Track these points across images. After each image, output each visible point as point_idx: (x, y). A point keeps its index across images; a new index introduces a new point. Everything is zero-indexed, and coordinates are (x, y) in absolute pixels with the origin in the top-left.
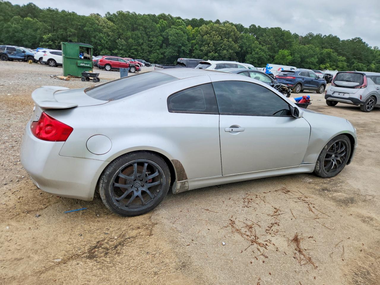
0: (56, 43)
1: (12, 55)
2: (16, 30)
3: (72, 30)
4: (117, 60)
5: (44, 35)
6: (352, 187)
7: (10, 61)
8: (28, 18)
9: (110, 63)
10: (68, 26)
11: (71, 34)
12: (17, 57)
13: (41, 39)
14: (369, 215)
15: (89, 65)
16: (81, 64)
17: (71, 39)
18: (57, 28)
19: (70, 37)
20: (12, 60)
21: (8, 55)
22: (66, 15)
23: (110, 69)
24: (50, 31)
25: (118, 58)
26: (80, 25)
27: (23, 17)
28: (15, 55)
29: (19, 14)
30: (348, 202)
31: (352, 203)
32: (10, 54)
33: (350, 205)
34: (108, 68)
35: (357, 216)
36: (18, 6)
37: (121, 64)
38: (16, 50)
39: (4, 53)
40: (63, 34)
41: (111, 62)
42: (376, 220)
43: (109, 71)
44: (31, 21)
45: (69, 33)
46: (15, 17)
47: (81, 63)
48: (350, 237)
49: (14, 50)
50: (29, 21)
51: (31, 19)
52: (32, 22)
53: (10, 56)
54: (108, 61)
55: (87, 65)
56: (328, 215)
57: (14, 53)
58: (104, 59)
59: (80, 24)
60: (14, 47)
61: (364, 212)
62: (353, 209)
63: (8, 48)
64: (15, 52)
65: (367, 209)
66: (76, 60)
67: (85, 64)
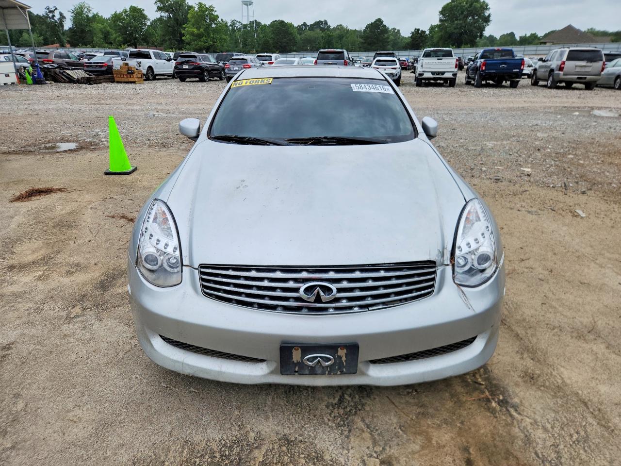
6: (115, 319)
14: (72, 278)
30: (107, 280)
31: (102, 282)
33: (103, 278)
35: (87, 267)
42: (62, 276)
48: (89, 243)
56: (121, 250)
61: (80, 278)
62: (95, 274)
65: (77, 286)
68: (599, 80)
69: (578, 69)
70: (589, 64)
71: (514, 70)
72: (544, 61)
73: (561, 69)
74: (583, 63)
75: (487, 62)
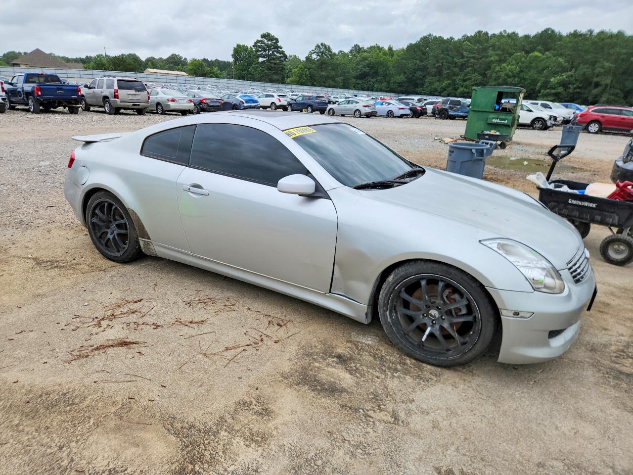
0: (569, 88)
1: (454, 111)
2: (510, 73)
3: (607, 64)
4: (620, 112)
5: (552, 77)
7: (451, 119)
8: (536, 53)
9: (601, 119)
10: (601, 58)
11: (602, 70)
12: (458, 114)
13: (545, 85)
15: (506, 122)
16: (493, 120)
17: (600, 80)
18: (579, 64)
19: (597, 76)
20: (453, 118)
21: (450, 111)
22: (603, 40)
23: (597, 129)
24: (564, 70)
25: (622, 108)
26: (625, 54)
27: (527, 52)
28: (457, 110)
29: (523, 50)
32: (451, 110)
34: (594, 128)
36: (527, 37)
37: (626, 121)
38: (462, 103)
39: (444, 109)
40: (586, 73)
41: (603, 117)
43: (594, 135)
44: (540, 57)
45: (597, 70)
46: (516, 54)
47: (493, 118)
49: (459, 103)
50: (536, 57)
51: (540, 55)
52: (541, 59)
53: (451, 113)
54: (598, 115)
55: (503, 122)
57: (457, 108)
58: (590, 111)
59: (627, 52)
60: (459, 99)
63: (452, 102)
64: (459, 107)
66: (487, 114)
67: (501, 119)
68: (148, 107)
69: (130, 97)
70: (137, 93)
71: (72, 97)
72: (90, 88)
73: (116, 97)
74: (133, 92)
75: (41, 87)
